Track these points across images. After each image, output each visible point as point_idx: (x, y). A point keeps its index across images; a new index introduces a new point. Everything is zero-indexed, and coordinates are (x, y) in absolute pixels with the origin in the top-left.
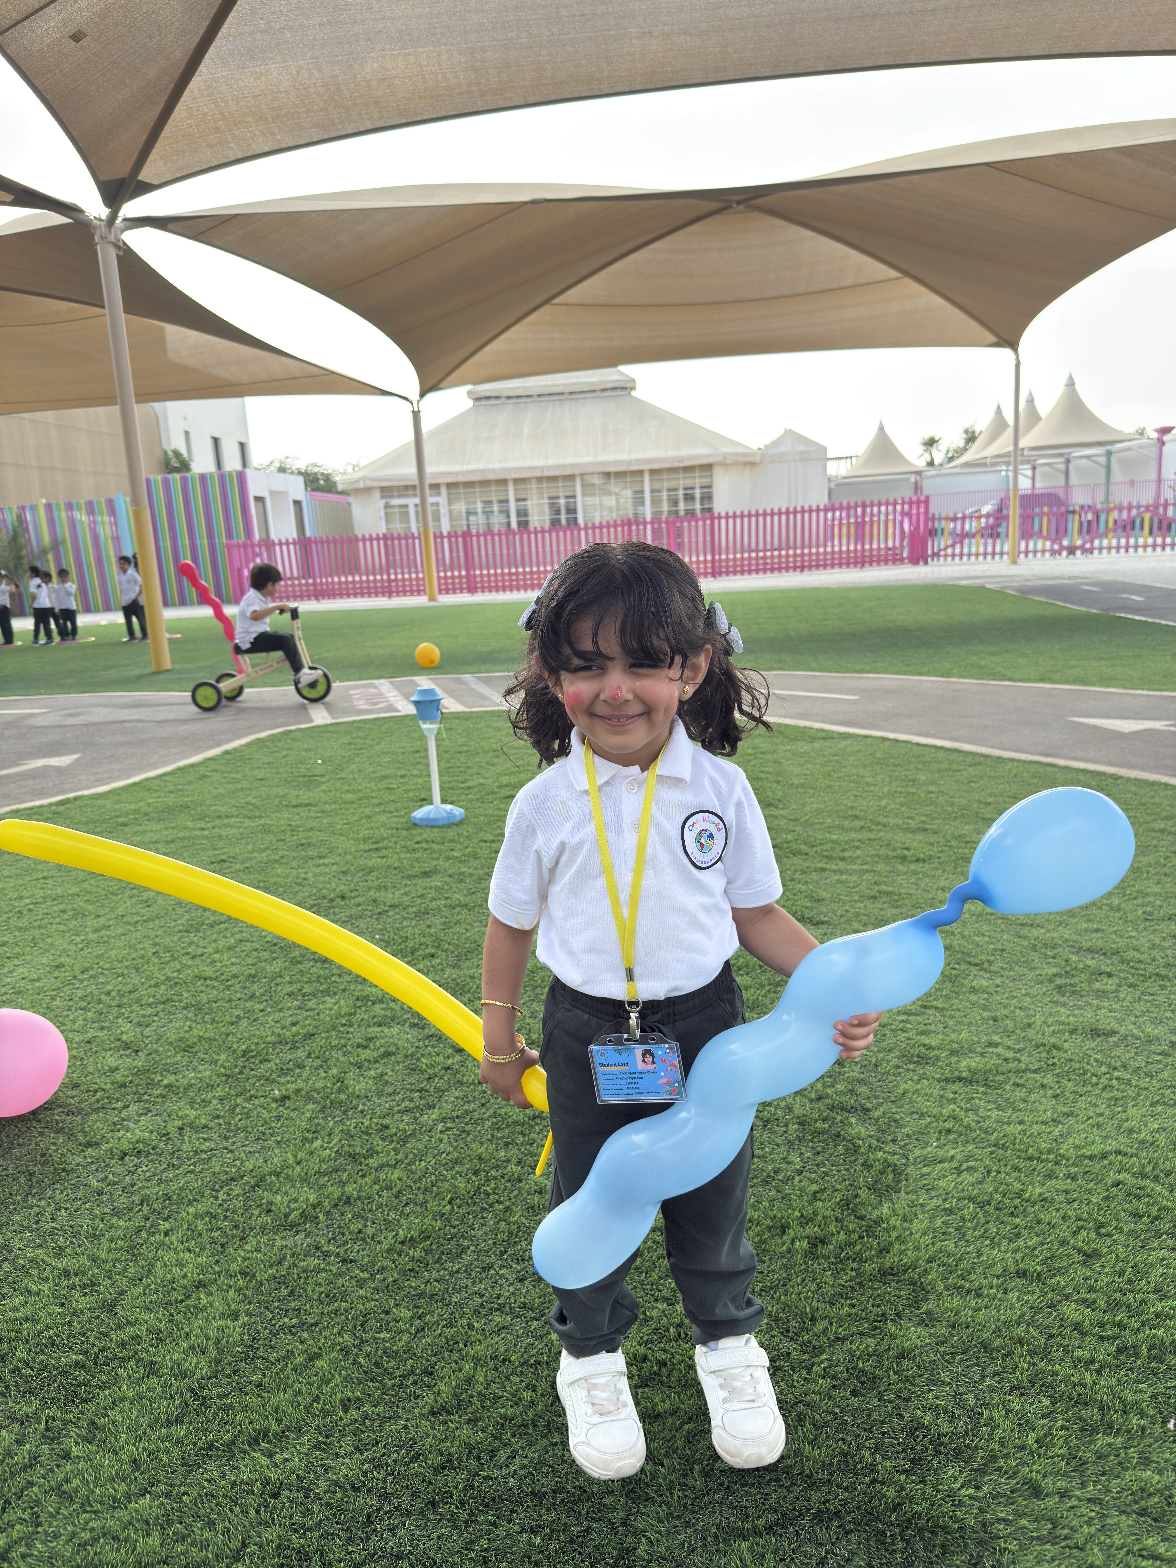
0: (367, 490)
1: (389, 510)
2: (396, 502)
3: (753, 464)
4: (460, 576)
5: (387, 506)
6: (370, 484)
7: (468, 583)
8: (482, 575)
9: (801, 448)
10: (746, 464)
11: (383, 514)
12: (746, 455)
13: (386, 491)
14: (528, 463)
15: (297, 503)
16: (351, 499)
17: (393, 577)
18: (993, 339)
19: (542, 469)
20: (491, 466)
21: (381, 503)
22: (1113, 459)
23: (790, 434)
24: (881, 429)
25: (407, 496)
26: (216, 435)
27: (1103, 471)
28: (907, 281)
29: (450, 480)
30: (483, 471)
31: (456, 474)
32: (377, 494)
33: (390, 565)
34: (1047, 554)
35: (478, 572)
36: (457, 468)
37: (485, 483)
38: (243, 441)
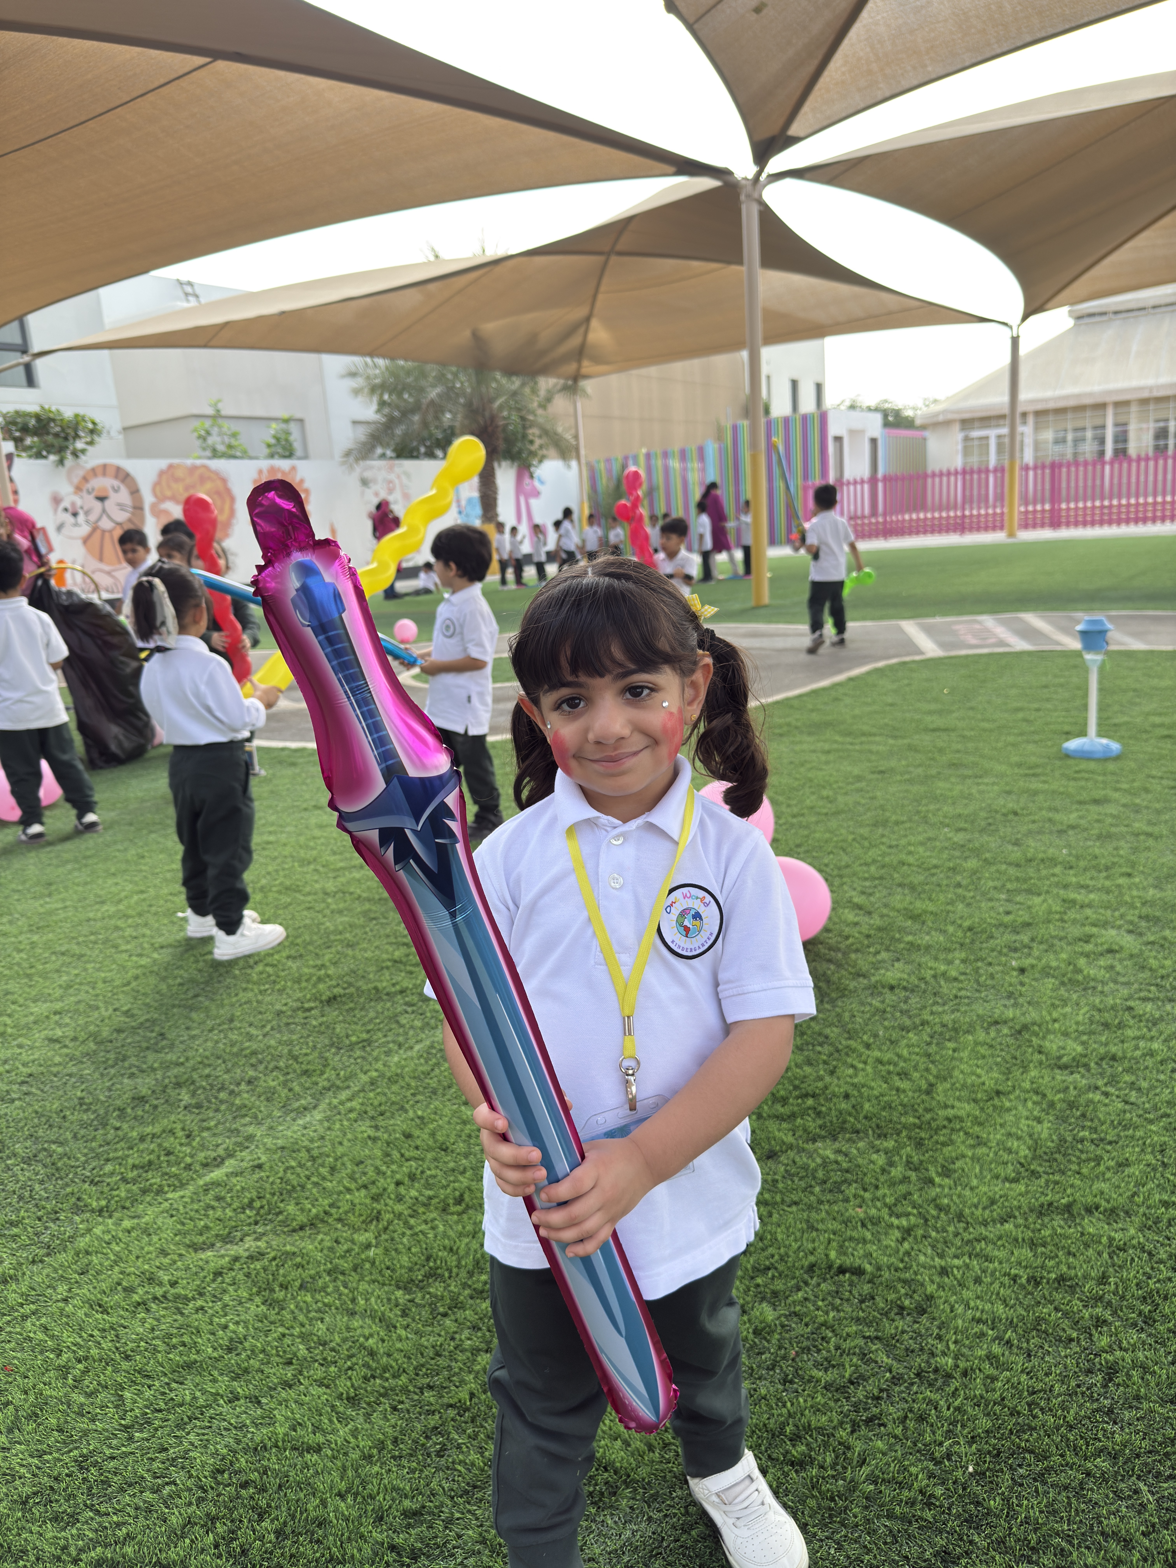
0: (947, 424)
1: (970, 443)
2: (976, 434)
4: (1043, 511)
5: (966, 439)
6: (950, 416)
7: (1052, 518)
8: (1068, 509)
11: (960, 447)
13: (967, 423)
14: (1134, 383)
15: (874, 441)
16: (927, 434)
17: (967, 513)
19: (1151, 389)
20: (1088, 389)
21: (960, 436)
25: (988, 427)
26: (795, 378)
29: (1040, 407)
30: (1078, 396)
31: (1046, 400)
32: (957, 427)
33: (967, 500)
35: (1064, 506)
36: (1049, 394)
37: (1080, 409)
38: (819, 381)
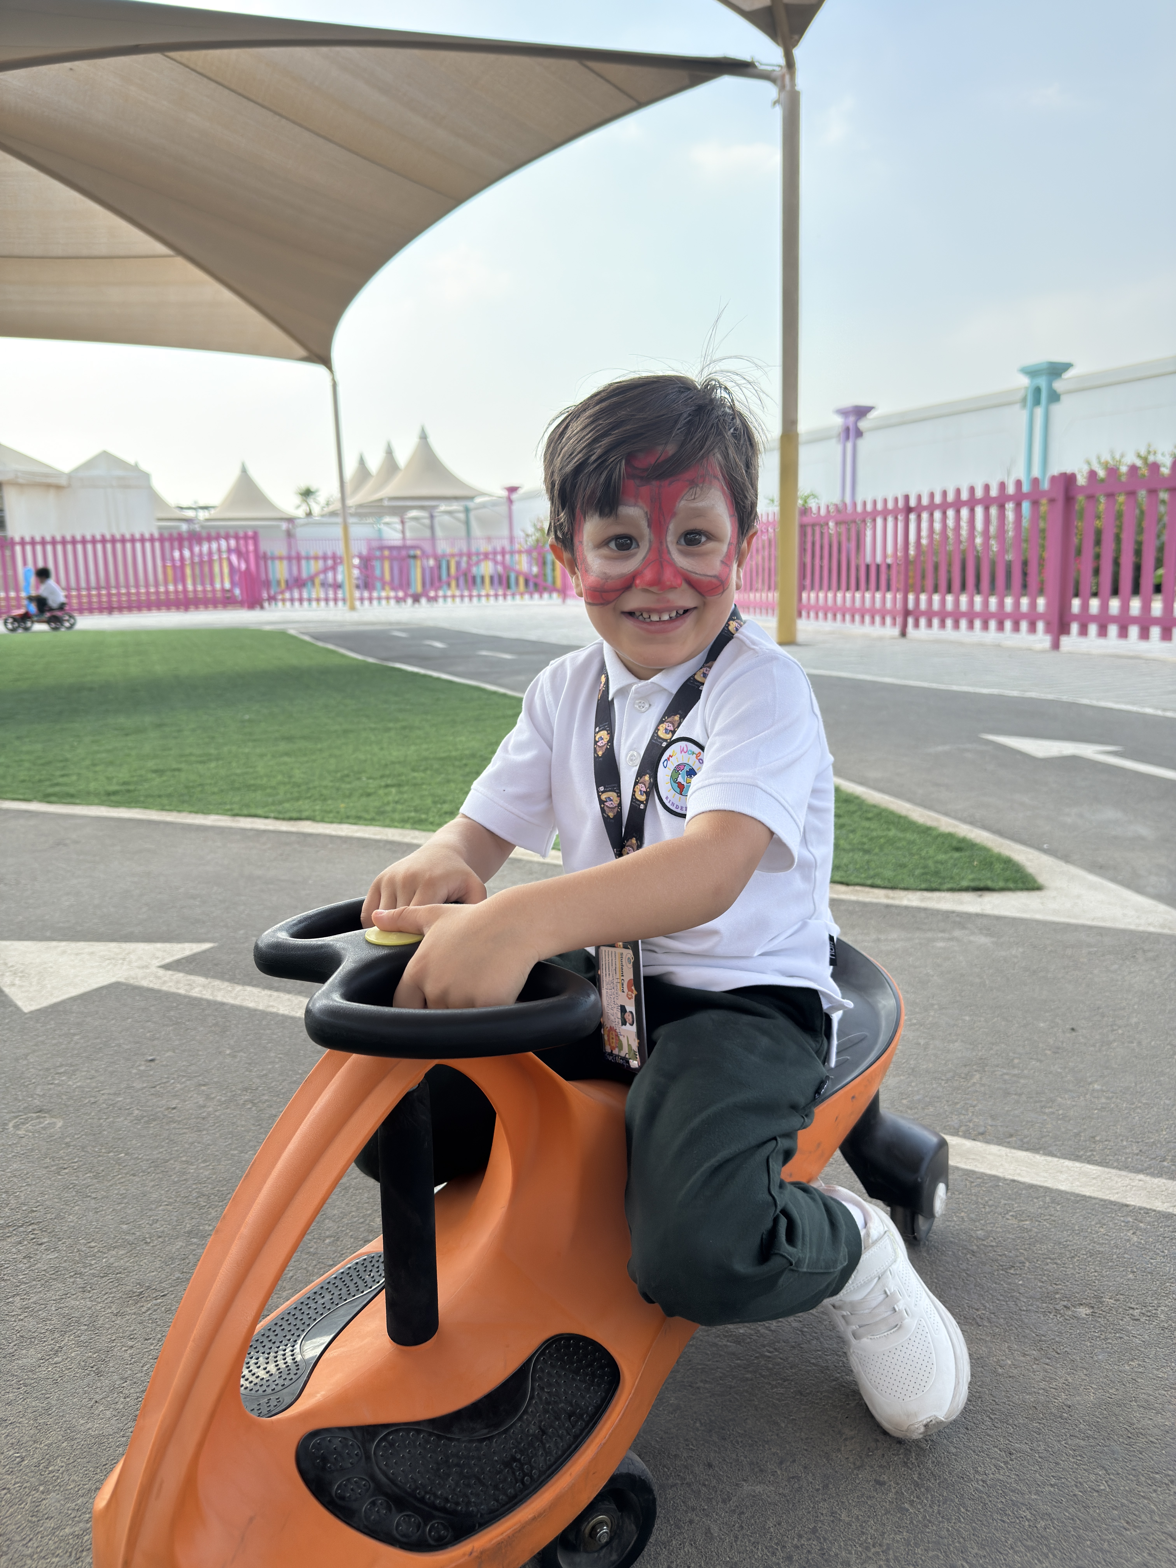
3: (58, 487)
9: (120, 473)
10: (48, 486)
12: (46, 475)
18: (303, 353)
22: (472, 515)
23: (105, 457)
24: (244, 471)
27: (463, 528)
28: (180, 261)
34: (392, 602)
